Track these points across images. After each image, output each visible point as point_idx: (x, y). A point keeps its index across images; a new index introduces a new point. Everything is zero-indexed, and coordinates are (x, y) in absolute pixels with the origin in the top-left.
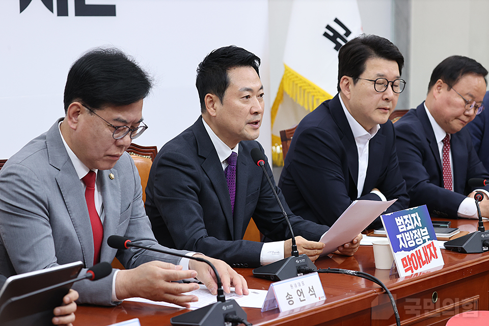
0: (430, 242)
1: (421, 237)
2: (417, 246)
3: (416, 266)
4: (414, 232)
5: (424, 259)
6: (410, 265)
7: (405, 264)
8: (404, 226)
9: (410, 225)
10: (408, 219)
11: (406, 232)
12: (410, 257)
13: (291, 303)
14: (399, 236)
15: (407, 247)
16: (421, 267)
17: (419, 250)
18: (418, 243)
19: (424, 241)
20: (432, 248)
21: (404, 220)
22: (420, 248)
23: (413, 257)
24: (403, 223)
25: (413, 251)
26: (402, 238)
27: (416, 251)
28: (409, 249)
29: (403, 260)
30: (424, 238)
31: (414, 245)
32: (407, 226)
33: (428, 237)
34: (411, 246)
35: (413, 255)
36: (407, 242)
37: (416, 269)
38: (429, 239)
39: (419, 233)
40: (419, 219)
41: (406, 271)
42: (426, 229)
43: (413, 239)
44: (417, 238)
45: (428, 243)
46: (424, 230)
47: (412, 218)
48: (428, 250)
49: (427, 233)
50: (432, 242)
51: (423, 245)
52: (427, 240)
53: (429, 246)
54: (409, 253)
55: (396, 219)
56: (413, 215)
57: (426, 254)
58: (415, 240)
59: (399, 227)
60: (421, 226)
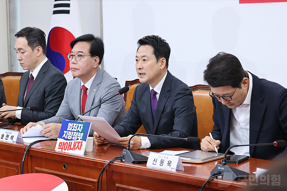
0: (81, 141)
1: (77, 136)
2: (72, 140)
3: (65, 148)
4: (74, 132)
5: (72, 147)
6: (63, 146)
7: (60, 145)
8: (71, 128)
9: (75, 129)
10: (76, 126)
11: (70, 131)
12: (65, 143)
13: (2, 138)
14: (65, 132)
15: (66, 138)
16: (68, 150)
17: (72, 142)
18: (73, 139)
19: (78, 139)
20: (80, 144)
21: (73, 125)
22: (73, 141)
23: (66, 144)
24: (72, 127)
25: (68, 142)
26: (66, 133)
27: (70, 142)
28: (67, 139)
29: (60, 143)
30: (78, 138)
31: (71, 138)
32: (73, 128)
33: (81, 138)
34: (68, 138)
35: (67, 143)
36: (68, 136)
37: (65, 150)
38: (81, 139)
39: (77, 134)
40: (82, 128)
41: (59, 148)
42: (82, 134)
43: (72, 135)
44: (74, 136)
45: (79, 141)
46: (81, 134)
47: (78, 126)
48: (77, 144)
49: (82, 136)
50: (82, 142)
51: (75, 141)
52: (79, 139)
53: (79, 143)
54: (65, 141)
55: (69, 123)
56: (80, 125)
57: (74, 145)
58: (72, 137)
59: (68, 128)
60: (81, 131)
